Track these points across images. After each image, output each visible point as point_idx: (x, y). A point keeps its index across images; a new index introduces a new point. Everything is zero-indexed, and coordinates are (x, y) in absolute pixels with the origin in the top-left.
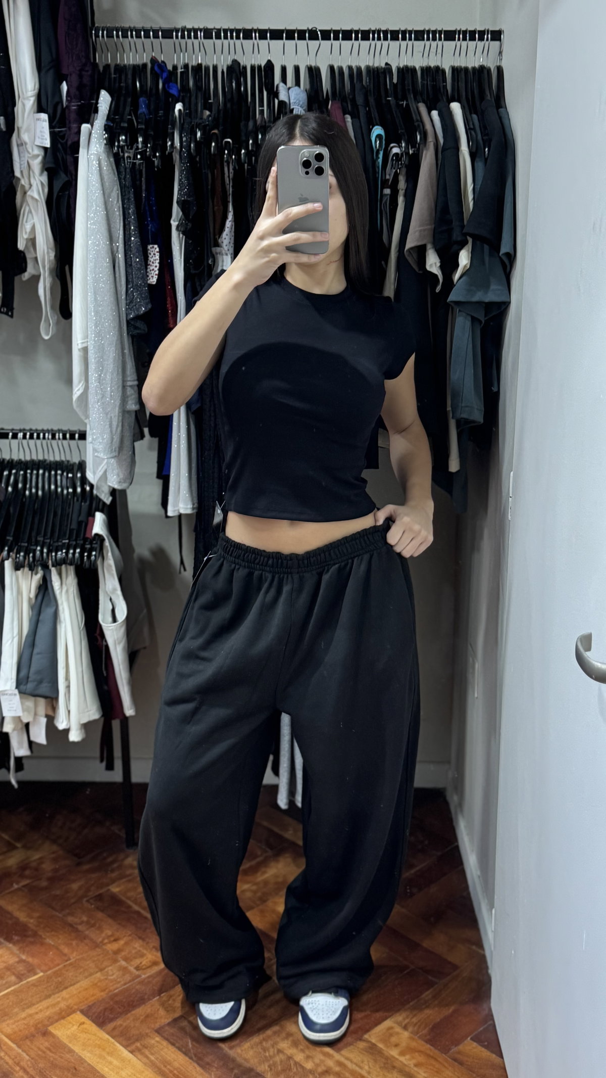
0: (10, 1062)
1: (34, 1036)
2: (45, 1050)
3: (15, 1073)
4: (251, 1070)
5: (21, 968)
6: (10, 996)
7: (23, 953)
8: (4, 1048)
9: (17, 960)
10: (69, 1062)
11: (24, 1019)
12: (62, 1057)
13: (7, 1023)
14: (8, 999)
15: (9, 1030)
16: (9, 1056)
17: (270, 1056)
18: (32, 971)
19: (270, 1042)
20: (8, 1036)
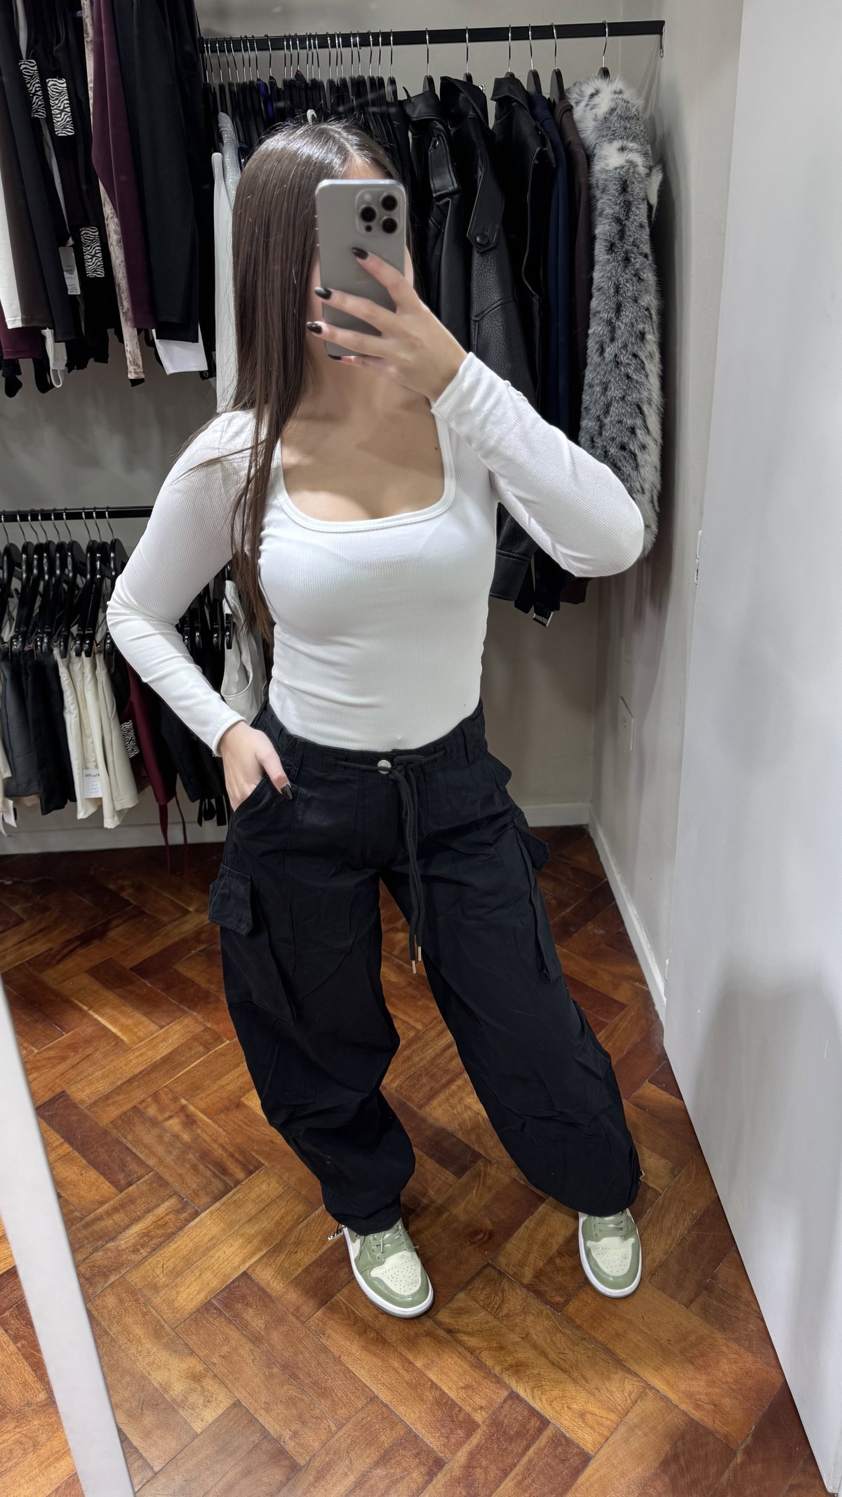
0: (208, 1139)
1: (228, 1109)
2: (240, 1123)
3: (214, 1151)
4: (443, 1130)
5: (207, 1037)
6: (200, 1068)
7: (208, 1021)
8: (198, 1122)
9: (203, 1028)
10: (265, 1135)
11: (217, 1090)
12: (258, 1131)
13: (200, 1097)
14: (198, 1071)
15: (203, 1105)
16: (206, 1132)
17: (458, 1113)
18: (218, 1039)
19: (456, 1098)
20: (200, 1111)
